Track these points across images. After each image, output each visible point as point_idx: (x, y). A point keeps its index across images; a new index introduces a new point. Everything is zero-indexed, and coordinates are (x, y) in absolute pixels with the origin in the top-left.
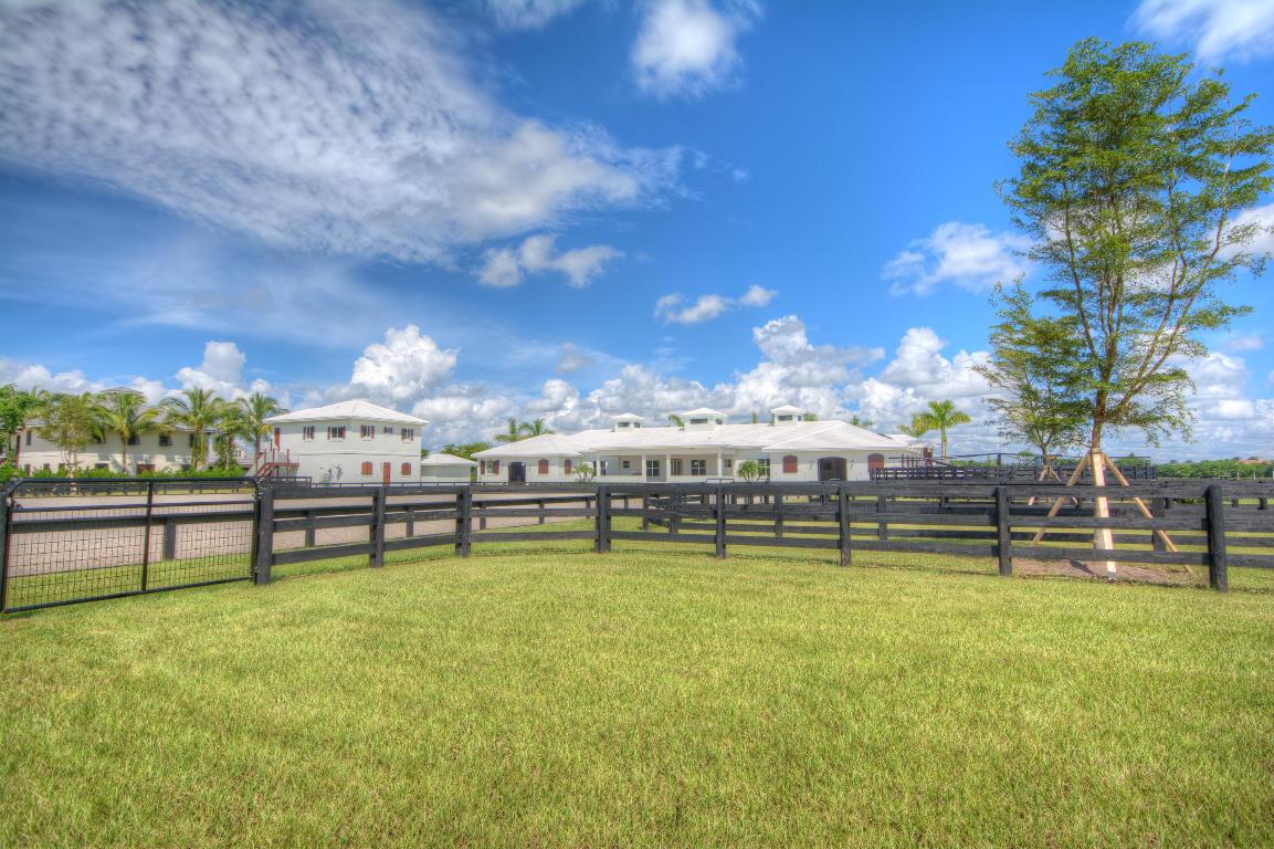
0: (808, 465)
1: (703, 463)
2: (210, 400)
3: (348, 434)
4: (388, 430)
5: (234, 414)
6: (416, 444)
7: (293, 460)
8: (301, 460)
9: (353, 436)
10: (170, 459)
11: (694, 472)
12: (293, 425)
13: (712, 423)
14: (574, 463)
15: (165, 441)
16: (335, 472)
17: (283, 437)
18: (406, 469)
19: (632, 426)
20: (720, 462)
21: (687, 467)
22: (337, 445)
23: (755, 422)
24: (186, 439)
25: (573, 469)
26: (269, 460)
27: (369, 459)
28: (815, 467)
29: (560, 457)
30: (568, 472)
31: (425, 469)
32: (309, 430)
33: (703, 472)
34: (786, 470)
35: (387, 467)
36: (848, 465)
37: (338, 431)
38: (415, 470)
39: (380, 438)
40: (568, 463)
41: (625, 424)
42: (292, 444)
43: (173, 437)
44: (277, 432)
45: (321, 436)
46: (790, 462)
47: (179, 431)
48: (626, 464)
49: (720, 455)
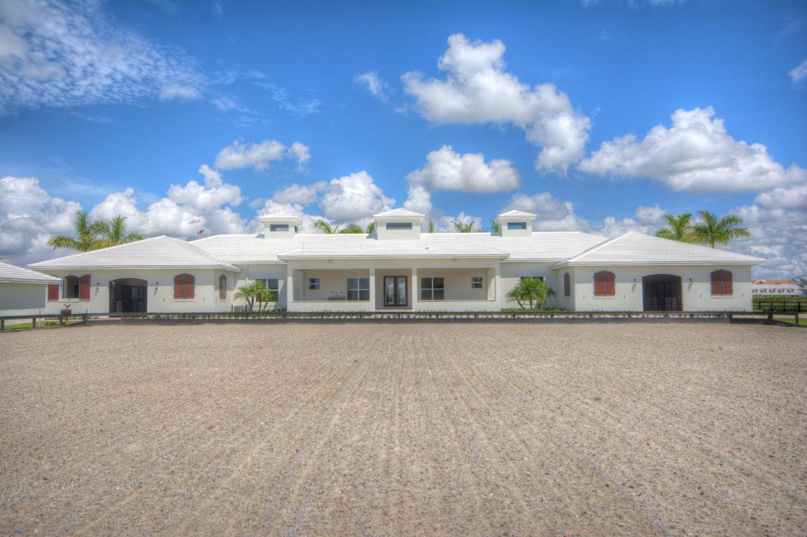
0: (630, 285)
1: (439, 284)
25: (231, 290)
29: (213, 270)
30: (223, 294)
33: (439, 296)
36: (685, 285)
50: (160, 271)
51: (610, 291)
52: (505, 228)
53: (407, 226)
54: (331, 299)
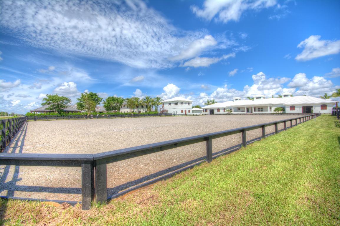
0: (299, 108)
1: (262, 108)
2: (150, 98)
3: (178, 104)
4: (186, 103)
5: (153, 101)
6: (190, 106)
7: (167, 110)
8: (168, 110)
9: (179, 104)
10: (143, 110)
11: (259, 111)
12: (166, 103)
13: (262, 98)
14: (225, 109)
15: (142, 107)
16: (176, 112)
17: (164, 105)
18: (189, 111)
19: (239, 100)
20: (269, 108)
21: (257, 109)
22: (176, 106)
23: (273, 98)
24: (146, 106)
25: (225, 111)
26: (163, 110)
27: (182, 109)
28: (301, 109)
29: (223, 108)
30: (224, 111)
31: (193, 111)
32: (170, 104)
33: (262, 111)
34: (291, 109)
35: (186, 111)
37: (176, 103)
38: (191, 111)
39: (184, 104)
40: (224, 109)
41: (236, 100)
42: (166, 107)
43: (143, 106)
44: (163, 104)
45: (172, 105)
46: (293, 107)
47: (144, 105)
48: (239, 109)
50: (216, 108)
51: (294, 109)
52: (283, 97)
53: (260, 98)
54: (242, 112)
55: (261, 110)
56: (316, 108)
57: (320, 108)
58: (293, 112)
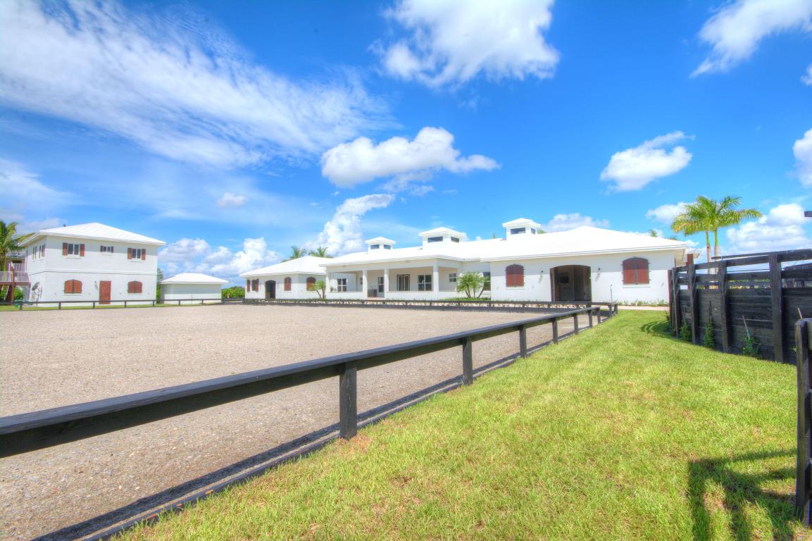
0: (538, 276)
19: (381, 247)
21: (414, 282)
28: (547, 278)
34: (510, 283)
36: (593, 276)
40: (311, 281)
41: (377, 246)
46: (515, 274)
49: (435, 268)
55: (424, 282)
56: (603, 275)
57: (619, 276)
58: (515, 294)
